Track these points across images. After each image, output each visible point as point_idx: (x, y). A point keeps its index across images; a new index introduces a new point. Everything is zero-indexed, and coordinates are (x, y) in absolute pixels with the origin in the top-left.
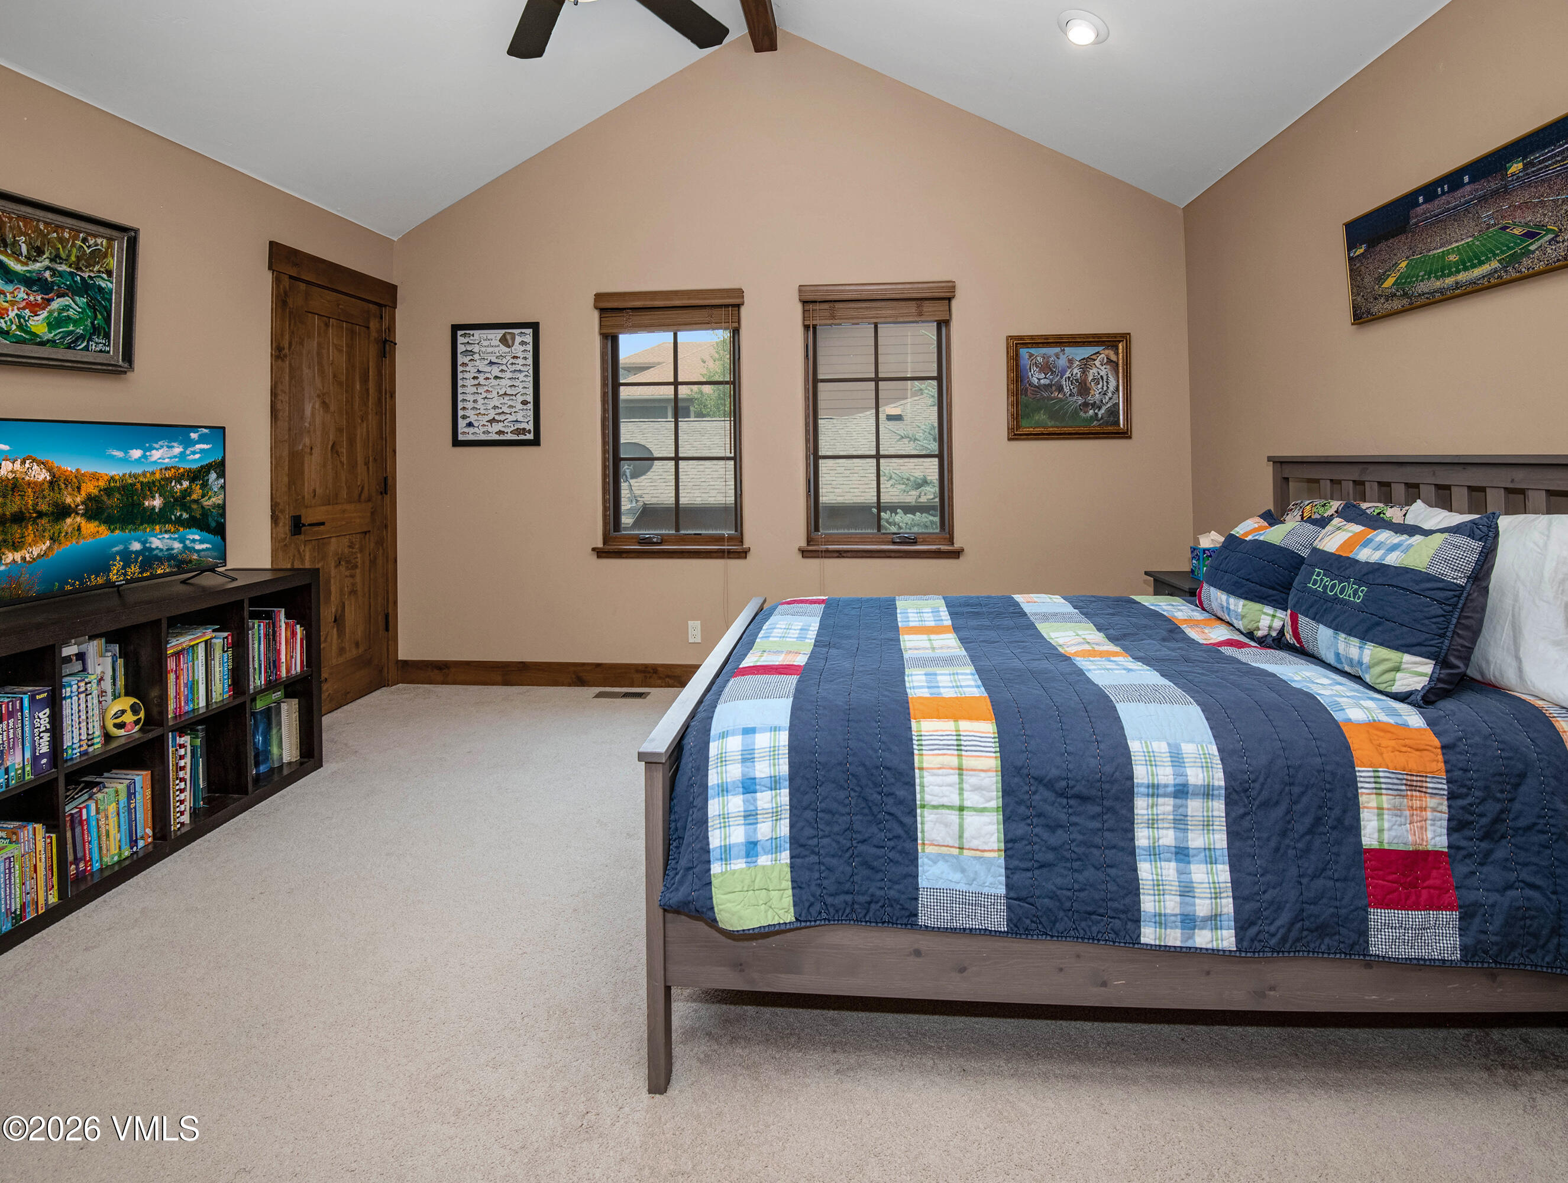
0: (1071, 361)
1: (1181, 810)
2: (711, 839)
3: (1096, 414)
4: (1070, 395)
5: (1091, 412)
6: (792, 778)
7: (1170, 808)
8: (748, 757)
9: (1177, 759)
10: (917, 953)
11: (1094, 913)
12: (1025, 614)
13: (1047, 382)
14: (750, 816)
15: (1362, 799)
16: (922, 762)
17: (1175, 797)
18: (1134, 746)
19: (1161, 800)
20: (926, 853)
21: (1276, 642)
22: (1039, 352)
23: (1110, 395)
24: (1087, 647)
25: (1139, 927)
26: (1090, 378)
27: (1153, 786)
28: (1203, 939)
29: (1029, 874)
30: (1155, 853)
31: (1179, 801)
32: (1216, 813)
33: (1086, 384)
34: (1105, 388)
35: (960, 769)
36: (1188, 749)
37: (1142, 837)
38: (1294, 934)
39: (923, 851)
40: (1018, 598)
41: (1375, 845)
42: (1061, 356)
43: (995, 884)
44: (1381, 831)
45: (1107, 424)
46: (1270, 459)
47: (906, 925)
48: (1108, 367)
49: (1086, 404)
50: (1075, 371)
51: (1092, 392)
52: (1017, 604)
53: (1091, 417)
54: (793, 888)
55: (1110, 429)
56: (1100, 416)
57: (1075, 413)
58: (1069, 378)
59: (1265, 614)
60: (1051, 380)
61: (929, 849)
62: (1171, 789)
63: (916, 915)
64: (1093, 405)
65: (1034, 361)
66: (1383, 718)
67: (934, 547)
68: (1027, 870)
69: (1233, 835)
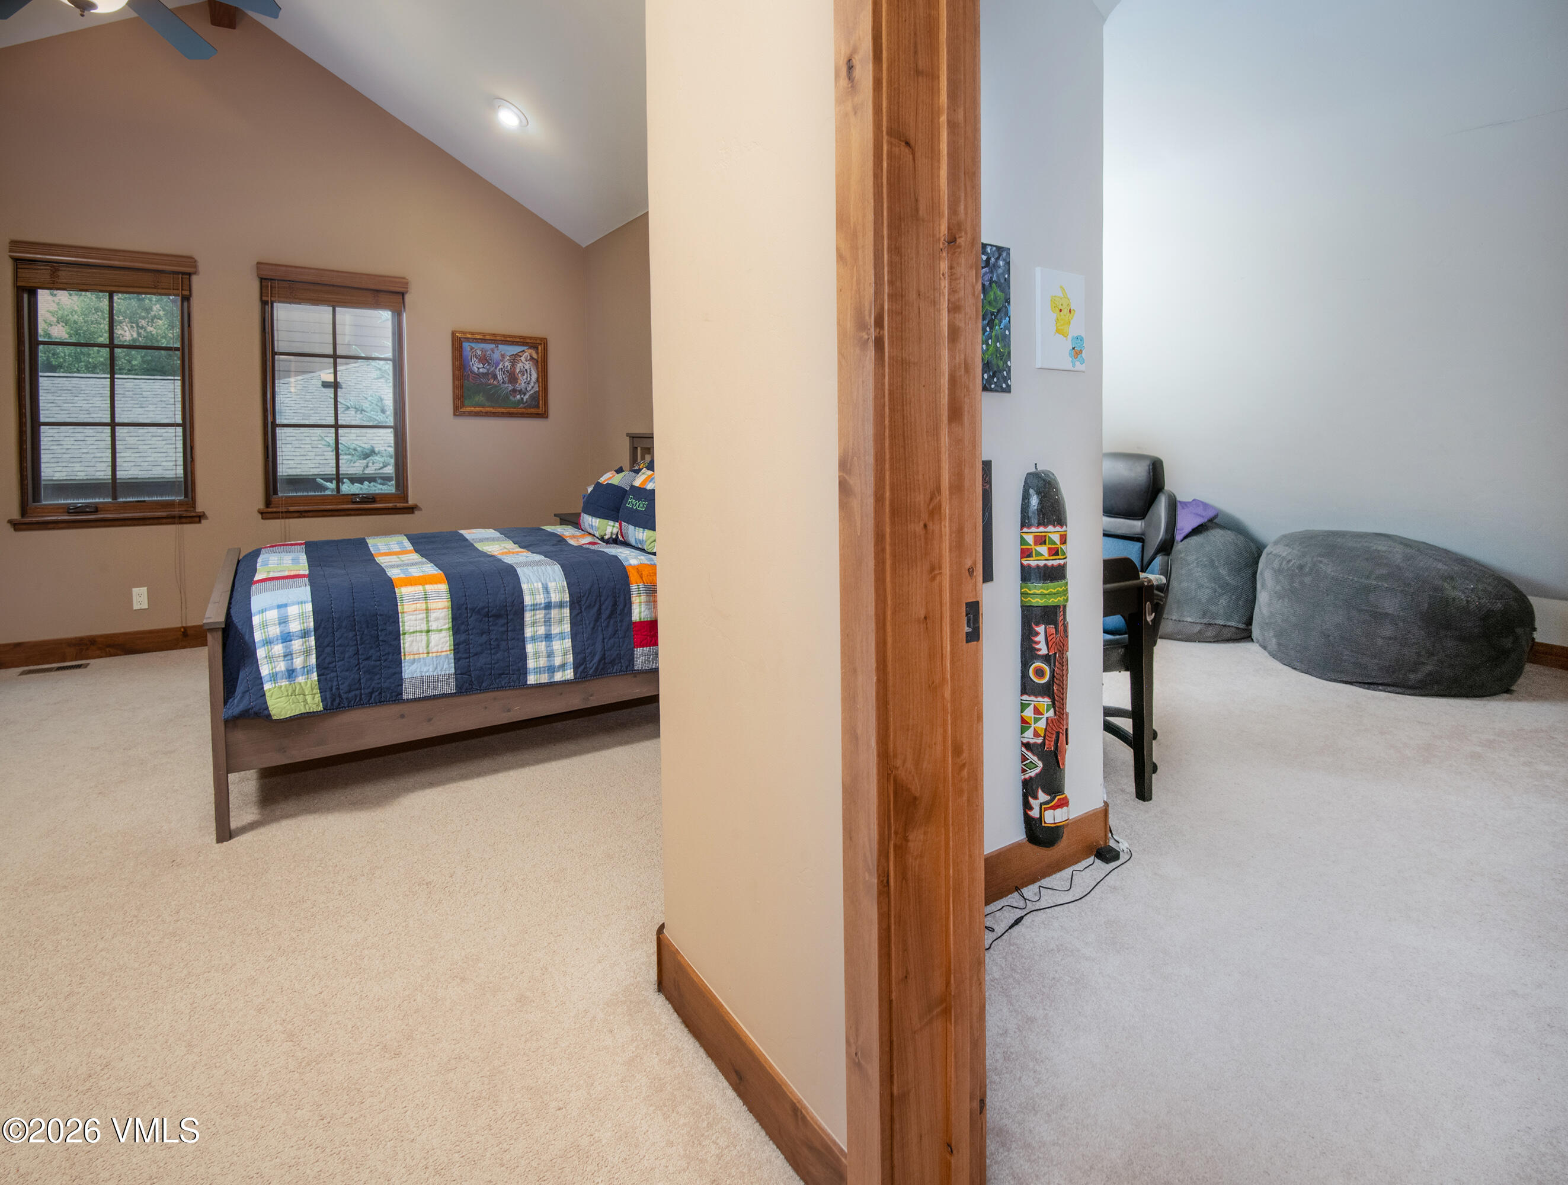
0: (503, 356)
1: (548, 616)
2: (261, 671)
3: (522, 399)
4: (503, 383)
5: (518, 397)
6: (316, 629)
7: (542, 616)
8: (283, 621)
9: (546, 590)
10: (402, 716)
11: (503, 674)
12: (467, 540)
13: (485, 371)
14: (288, 655)
15: (633, 599)
16: (403, 609)
17: (545, 609)
18: (524, 586)
19: (538, 612)
20: (407, 659)
21: (615, 541)
22: (479, 348)
23: (532, 384)
24: (505, 550)
25: (527, 677)
26: (518, 371)
27: (534, 605)
28: (558, 677)
29: (468, 660)
30: (534, 639)
31: (547, 611)
32: (565, 615)
33: (514, 375)
34: (529, 379)
35: (427, 609)
36: (552, 585)
37: (528, 632)
38: (601, 666)
39: (405, 659)
40: (461, 532)
41: (638, 620)
42: (496, 351)
43: (448, 667)
44: (640, 613)
45: (530, 406)
46: (628, 435)
47: (395, 701)
48: (531, 363)
49: (514, 391)
50: (507, 364)
51: (519, 381)
52: (462, 535)
53: (518, 400)
54: (321, 693)
55: (533, 410)
56: (525, 400)
57: (507, 397)
58: (502, 369)
59: (610, 525)
60: (488, 370)
61: (407, 658)
62: (543, 605)
63: (402, 694)
64: (520, 392)
65: (474, 353)
66: (646, 562)
67: (390, 505)
68: (467, 658)
69: (573, 624)
